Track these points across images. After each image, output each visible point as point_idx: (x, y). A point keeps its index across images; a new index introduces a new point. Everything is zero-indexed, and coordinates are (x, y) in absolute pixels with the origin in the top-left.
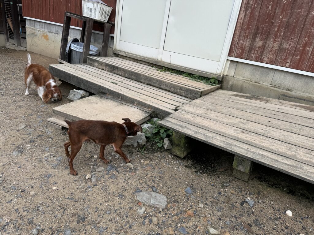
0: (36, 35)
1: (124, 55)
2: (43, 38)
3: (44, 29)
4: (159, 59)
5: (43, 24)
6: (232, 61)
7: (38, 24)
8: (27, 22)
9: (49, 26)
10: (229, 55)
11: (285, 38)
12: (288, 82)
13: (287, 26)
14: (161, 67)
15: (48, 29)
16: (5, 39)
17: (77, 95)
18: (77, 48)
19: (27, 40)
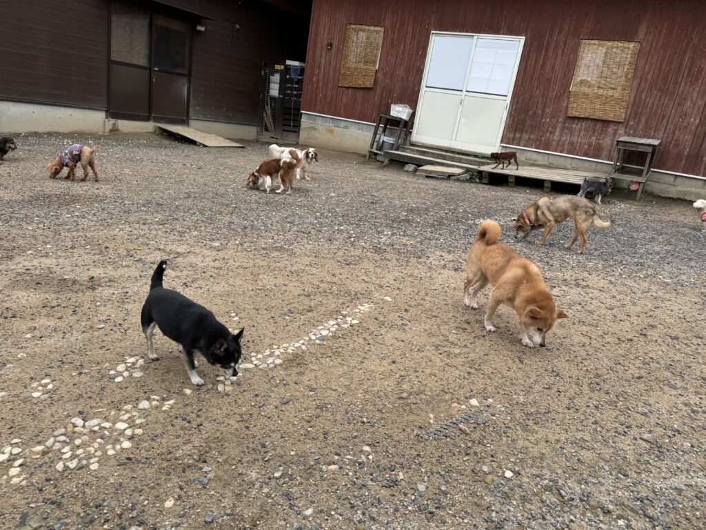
0: (316, 129)
1: (421, 145)
2: (325, 132)
3: (328, 124)
4: (452, 147)
5: (328, 119)
6: (503, 146)
7: (320, 119)
8: (303, 116)
9: (335, 121)
10: (501, 142)
11: (531, 133)
12: (534, 156)
13: (532, 126)
14: (453, 152)
15: (334, 123)
16: (258, 132)
17: (411, 167)
18: (389, 140)
19: (302, 133)
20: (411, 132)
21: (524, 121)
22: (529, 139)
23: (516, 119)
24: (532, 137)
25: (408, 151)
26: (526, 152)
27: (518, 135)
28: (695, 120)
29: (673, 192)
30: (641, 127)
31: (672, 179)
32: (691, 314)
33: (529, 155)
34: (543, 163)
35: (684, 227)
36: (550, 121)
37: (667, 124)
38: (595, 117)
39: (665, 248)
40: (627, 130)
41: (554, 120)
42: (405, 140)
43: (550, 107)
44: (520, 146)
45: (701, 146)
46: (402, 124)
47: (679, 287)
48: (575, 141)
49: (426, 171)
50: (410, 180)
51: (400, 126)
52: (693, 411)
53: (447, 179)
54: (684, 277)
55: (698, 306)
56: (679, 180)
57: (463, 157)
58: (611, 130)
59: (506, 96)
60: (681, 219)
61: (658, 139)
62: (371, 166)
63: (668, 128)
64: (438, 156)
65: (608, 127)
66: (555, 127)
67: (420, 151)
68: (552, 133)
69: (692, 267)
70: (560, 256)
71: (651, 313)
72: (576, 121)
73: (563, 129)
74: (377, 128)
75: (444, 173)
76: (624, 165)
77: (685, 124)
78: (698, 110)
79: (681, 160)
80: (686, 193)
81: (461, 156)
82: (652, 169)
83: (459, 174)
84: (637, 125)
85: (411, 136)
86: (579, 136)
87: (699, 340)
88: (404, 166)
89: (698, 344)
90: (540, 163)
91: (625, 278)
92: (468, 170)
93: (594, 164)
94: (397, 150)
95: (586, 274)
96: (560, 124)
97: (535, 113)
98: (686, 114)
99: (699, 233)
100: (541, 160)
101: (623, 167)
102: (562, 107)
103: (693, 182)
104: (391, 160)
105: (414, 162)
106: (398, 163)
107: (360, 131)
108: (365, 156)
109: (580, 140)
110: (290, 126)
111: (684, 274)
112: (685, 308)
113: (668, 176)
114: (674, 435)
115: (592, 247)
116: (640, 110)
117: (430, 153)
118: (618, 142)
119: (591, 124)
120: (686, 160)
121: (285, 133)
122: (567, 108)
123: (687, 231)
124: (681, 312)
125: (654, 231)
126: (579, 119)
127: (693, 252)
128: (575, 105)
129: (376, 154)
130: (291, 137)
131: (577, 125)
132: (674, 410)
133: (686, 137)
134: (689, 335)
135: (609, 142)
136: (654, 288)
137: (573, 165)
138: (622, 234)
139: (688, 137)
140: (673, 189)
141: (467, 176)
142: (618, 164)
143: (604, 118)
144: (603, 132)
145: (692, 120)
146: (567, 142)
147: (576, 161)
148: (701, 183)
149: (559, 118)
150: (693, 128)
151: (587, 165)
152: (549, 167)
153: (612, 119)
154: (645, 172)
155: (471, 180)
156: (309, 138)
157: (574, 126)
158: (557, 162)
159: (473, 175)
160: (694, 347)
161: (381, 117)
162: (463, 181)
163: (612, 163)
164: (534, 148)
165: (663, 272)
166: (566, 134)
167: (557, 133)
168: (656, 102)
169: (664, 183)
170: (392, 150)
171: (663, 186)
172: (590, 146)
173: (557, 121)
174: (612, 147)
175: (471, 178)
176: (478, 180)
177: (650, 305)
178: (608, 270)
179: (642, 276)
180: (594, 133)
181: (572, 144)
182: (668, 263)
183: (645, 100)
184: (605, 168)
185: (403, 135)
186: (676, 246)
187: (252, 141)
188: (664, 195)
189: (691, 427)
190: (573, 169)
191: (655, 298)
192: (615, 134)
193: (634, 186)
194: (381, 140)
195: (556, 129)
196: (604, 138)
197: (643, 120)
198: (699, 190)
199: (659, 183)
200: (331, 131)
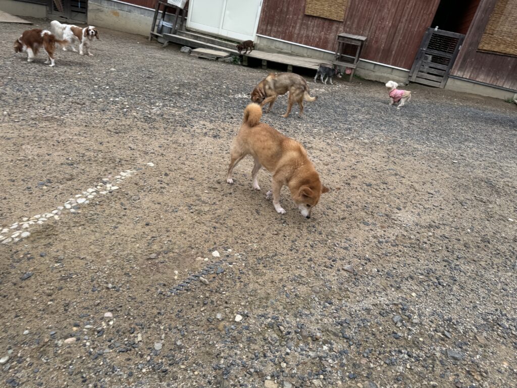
0: (103, 11)
1: (194, 30)
2: (111, 14)
3: (113, 7)
4: (220, 34)
5: (113, 3)
6: (258, 36)
7: (106, 1)
9: (120, 5)
11: (279, 26)
12: (281, 45)
14: (221, 39)
15: (118, 7)
16: (47, 11)
17: (186, 49)
18: (167, 24)
19: (89, 14)
20: (186, 19)
21: (274, 16)
23: (268, 14)
24: (279, 30)
25: (184, 35)
26: (275, 42)
27: (269, 28)
28: (389, 23)
29: (373, 76)
30: (354, 26)
31: (372, 66)
32: (380, 166)
33: (277, 44)
34: (287, 51)
35: (378, 101)
36: (293, 17)
37: (371, 25)
38: (324, 17)
39: (366, 117)
40: (346, 28)
41: (295, 17)
42: (181, 26)
43: (292, 6)
44: (271, 36)
45: (392, 43)
46: (178, 12)
47: (374, 146)
48: (310, 35)
49: (198, 53)
50: (186, 60)
51: (176, 13)
52: (380, 242)
53: (216, 61)
54: (377, 138)
55: (385, 160)
56: (377, 68)
57: (229, 43)
58: (334, 27)
60: (377, 95)
61: (365, 36)
62: (152, 47)
63: (372, 28)
64: (209, 41)
65: (332, 25)
67: (193, 36)
68: (294, 27)
69: (382, 130)
70: (295, 124)
71: (354, 167)
72: (311, 19)
73: (301, 24)
74: (157, 13)
75: (212, 55)
76: (342, 55)
77: (383, 26)
78: (391, 16)
79: (379, 53)
80: (381, 77)
81: (226, 42)
82: (360, 59)
83: (225, 57)
84: (352, 25)
85: (186, 23)
86: (312, 31)
87: (385, 186)
88: (181, 47)
89: (384, 189)
90: (285, 51)
91: (338, 140)
92: (232, 54)
93: (322, 54)
94: (174, 34)
95: (311, 138)
96: (299, 21)
97: (281, 10)
98: (383, 19)
99: (387, 106)
100: (286, 49)
101: (342, 57)
102: (301, 6)
103: (386, 70)
104: (170, 42)
105: (189, 45)
106: (176, 45)
107: (143, 16)
108: (147, 38)
109: (313, 34)
110: (78, 7)
111: (377, 136)
112: (377, 161)
113: (370, 64)
114: (366, 263)
115: (318, 117)
116: (354, 13)
117: (202, 38)
118: (339, 36)
119: (321, 21)
120: (382, 53)
121: (74, 14)
122: (304, 7)
123: (380, 104)
124: (374, 164)
125: (359, 104)
126: (313, 17)
127: (383, 119)
128: (310, 5)
129: (157, 37)
130: (80, 17)
131: (311, 22)
132: (367, 242)
133: (383, 36)
134: (378, 182)
135: (333, 37)
136: (357, 147)
137: (309, 53)
138: (338, 107)
139: (384, 36)
140: (372, 73)
141: (231, 59)
142: (338, 54)
143: (330, 18)
144: (329, 29)
145: (387, 23)
146: (305, 35)
147: (310, 50)
148: (390, 70)
149: (299, 15)
150: (388, 29)
151: (318, 54)
152: (291, 54)
153: (335, 19)
154: (356, 60)
155: (234, 62)
156: (96, 19)
157: (309, 23)
158: (297, 50)
159: (236, 58)
160: (381, 191)
161: (159, 4)
162: (228, 63)
163: (334, 53)
164: (281, 39)
165: (363, 135)
166: (304, 28)
167: (297, 28)
168: (365, 7)
169: (368, 70)
170: (170, 33)
171: (367, 72)
172: (320, 39)
173: (298, 18)
174: (335, 41)
175: (235, 61)
176: (239, 63)
177: (353, 160)
178: (327, 134)
179: (350, 138)
180: (323, 28)
181: (307, 37)
182: (367, 128)
183: (358, 5)
184: (330, 57)
185: (179, 21)
186: (373, 115)
187: (42, 19)
188: (367, 78)
189: (378, 255)
190: (308, 57)
191: (357, 155)
192: (337, 31)
193: (348, 71)
194: (161, 25)
195: (296, 24)
196: (330, 33)
197: (356, 21)
198: (388, 75)
199: (364, 69)
200: (116, 14)
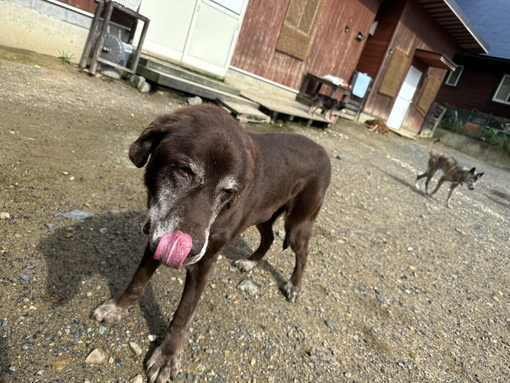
10: (230, 65)
13: (254, 52)
21: (249, 45)
22: (251, 64)
23: (243, 42)
24: (253, 62)
26: (245, 77)
27: (243, 59)
36: (267, 49)
40: (306, 67)
43: (268, 36)
44: (243, 70)
48: (279, 71)
59: (239, 15)
66: (269, 56)
68: (267, 61)
86: (281, 66)
96: (272, 54)
109: (282, 70)
131: (282, 57)
146: (274, 71)
157: (280, 58)
164: (253, 73)
166: (275, 63)
167: (270, 62)
173: (271, 50)
180: (290, 65)
195: (269, 58)
196: (294, 70)
197: (314, 60)
